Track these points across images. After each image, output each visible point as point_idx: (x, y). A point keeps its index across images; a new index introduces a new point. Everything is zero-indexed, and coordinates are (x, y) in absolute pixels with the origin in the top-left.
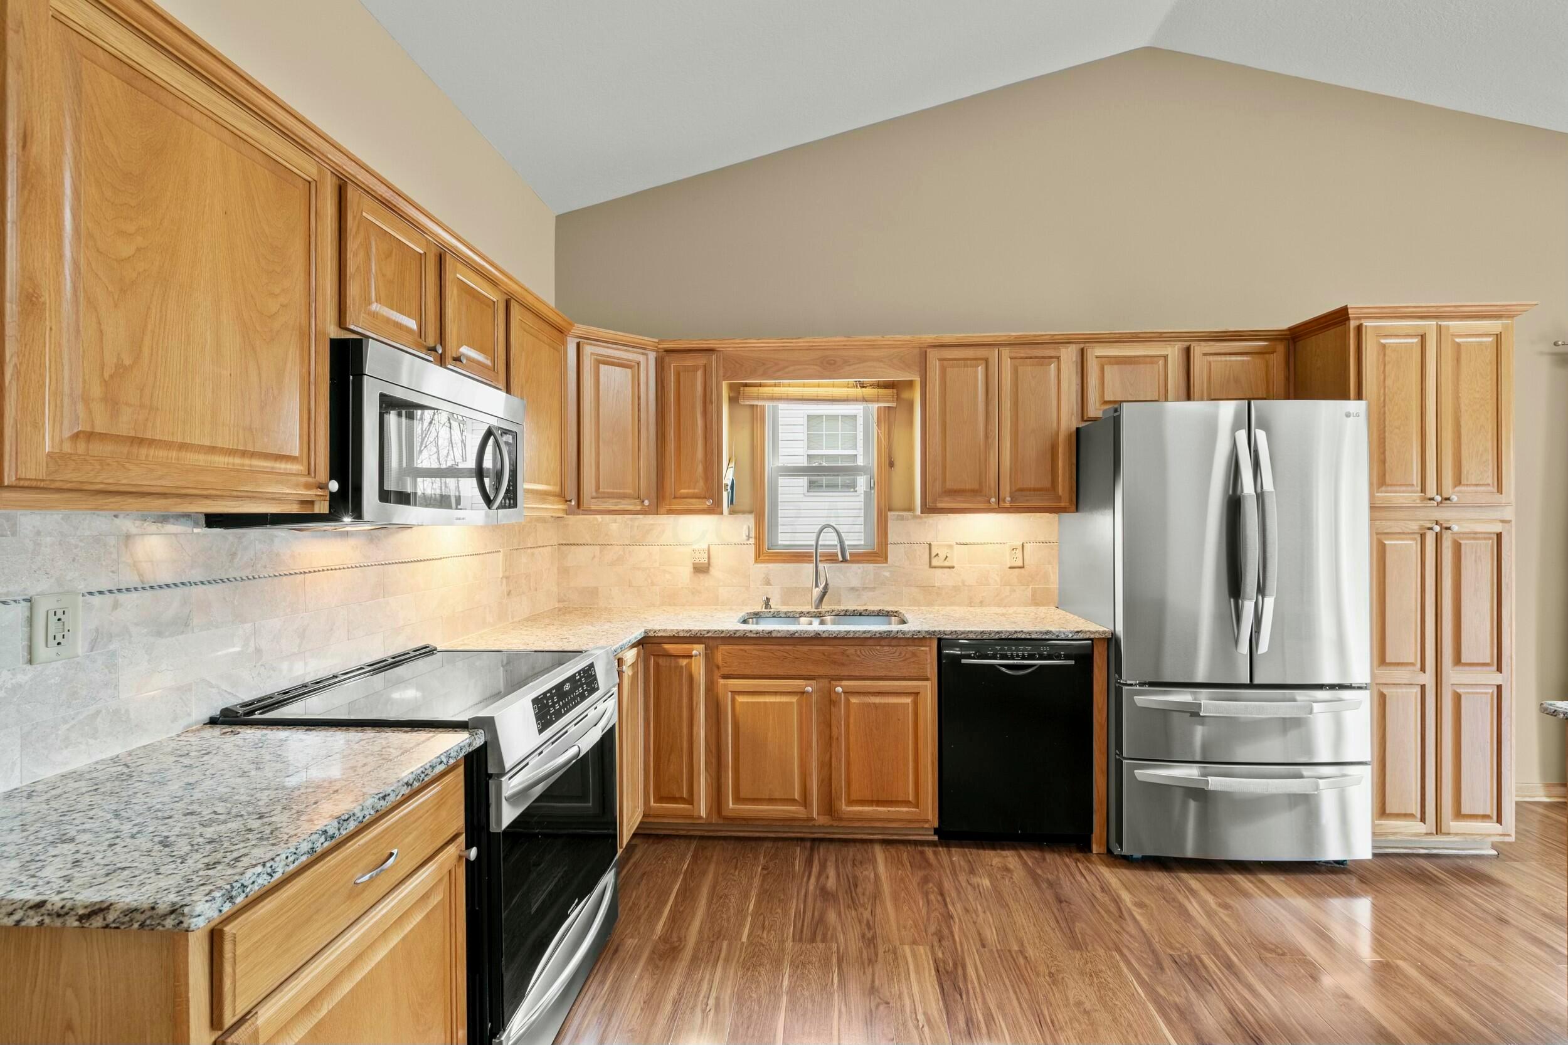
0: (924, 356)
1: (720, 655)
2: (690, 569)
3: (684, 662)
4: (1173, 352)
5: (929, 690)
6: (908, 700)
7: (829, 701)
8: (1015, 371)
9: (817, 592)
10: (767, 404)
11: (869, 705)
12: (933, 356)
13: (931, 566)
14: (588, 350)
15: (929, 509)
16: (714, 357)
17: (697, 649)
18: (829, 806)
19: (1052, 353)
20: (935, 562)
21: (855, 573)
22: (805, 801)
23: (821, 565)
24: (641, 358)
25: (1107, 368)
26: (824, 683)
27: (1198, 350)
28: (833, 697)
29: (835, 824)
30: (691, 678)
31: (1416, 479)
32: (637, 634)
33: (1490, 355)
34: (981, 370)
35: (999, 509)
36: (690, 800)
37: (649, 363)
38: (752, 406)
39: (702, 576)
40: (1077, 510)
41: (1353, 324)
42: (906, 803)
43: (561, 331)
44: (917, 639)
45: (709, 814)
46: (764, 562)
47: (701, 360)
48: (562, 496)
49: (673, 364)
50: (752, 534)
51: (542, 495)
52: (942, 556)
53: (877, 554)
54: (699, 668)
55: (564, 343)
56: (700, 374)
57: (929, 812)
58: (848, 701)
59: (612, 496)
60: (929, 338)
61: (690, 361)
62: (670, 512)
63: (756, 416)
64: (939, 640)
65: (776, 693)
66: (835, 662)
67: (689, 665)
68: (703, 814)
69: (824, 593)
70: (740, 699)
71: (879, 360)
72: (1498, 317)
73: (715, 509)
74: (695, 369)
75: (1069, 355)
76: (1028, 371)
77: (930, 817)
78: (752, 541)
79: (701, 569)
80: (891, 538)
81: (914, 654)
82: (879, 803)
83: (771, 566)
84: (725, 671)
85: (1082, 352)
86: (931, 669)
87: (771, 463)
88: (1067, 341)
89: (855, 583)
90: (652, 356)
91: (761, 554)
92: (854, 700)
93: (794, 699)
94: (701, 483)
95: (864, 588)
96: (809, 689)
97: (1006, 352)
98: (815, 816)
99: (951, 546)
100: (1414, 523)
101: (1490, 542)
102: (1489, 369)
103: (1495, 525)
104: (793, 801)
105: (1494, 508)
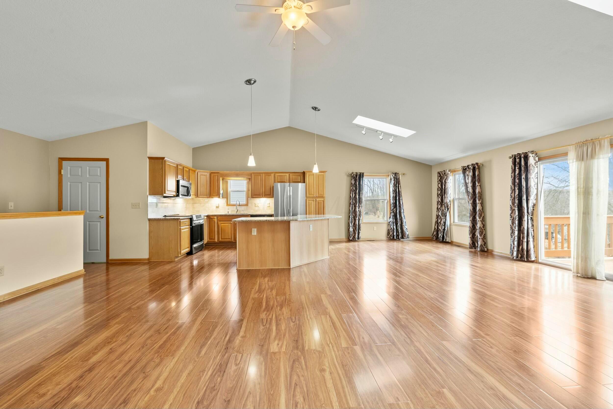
1: (219, 217)
2: (215, 207)
3: (213, 219)
8: (265, 177)
9: (236, 210)
10: (229, 181)
12: (252, 174)
14: (199, 173)
15: (252, 197)
16: (219, 174)
17: (215, 217)
19: (270, 174)
20: (256, 206)
21: (243, 208)
23: (237, 206)
24: (207, 174)
27: (291, 174)
30: (214, 221)
31: (313, 194)
32: (207, 215)
33: (322, 177)
34: (260, 177)
36: (214, 239)
37: (208, 175)
41: (306, 173)
43: (195, 171)
45: (217, 241)
47: (217, 174)
48: (195, 195)
49: (212, 175)
50: (226, 202)
51: (193, 195)
53: (247, 205)
54: (216, 220)
55: (195, 173)
56: (217, 176)
59: (203, 195)
60: (252, 172)
61: (215, 174)
62: (212, 198)
63: (227, 182)
65: (227, 223)
67: (214, 220)
68: (216, 241)
69: (237, 211)
70: (222, 224)
71: (245, 175)
72: (323, 173)
73: (219, 197)
74: (216, 176)
75: (272, 175)
76: (267, 177)
79: (217, 207)
80: (249, 202)
83: (229, 207)
84: (220, 220)
85: (275, 174)
87: (229, 190)
88: (272, 173)
89: (243, 209)
90: (209, 173)
91: (227, 205)
93: (230, 224)
94: (217, 193)
95: (245, 210)
96: (232, 222)
97: (263, 174)
98: (233, 240)
99: (258, 203)
100: (312, 199)
101: (322, 202)
102: (322, 179)
103: (323, 200)
104: (230, 239)
105: (323, 197)
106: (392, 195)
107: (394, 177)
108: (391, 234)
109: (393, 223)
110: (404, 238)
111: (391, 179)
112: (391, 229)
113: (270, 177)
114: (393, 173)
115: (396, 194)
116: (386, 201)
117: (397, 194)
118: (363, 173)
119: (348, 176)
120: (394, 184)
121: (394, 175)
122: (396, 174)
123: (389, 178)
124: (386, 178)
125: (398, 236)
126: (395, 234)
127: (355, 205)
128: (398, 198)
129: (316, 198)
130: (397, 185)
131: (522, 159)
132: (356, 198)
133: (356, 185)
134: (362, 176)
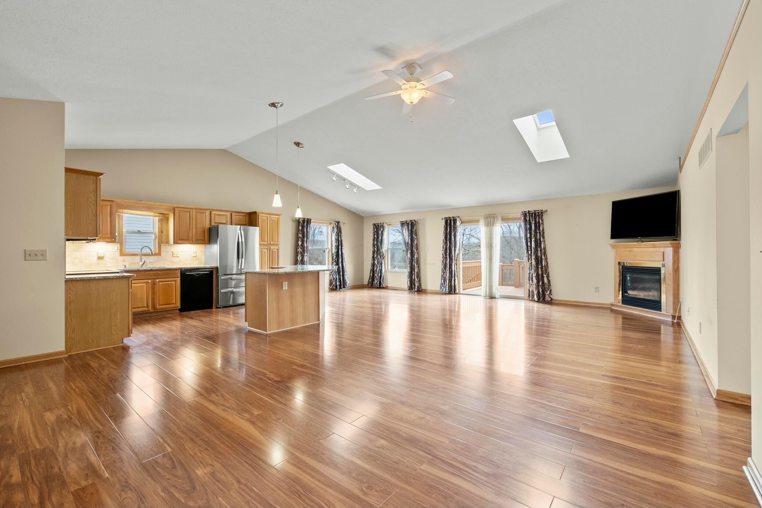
0: (174, 209)
2: (97, 258)
4: (229, 214)
5: (179, 280)
6: (174, 282)
7: (154, 284)
8: (196, 215)
9: (141, 263)
10: (123, 215)
11: (164, 284)
12: (177, 209)
13: (173, 257)
15: (175, 242)
16: (114, 203)
18: (154, 307)
19: (204, 212)
21: (153, 259)
22: (148, 306)
23: (142, 257)
25: (216, 216)
26: (153, 280)
27: (233, 214)
28: (155, 283)
29: (155, 311)
31: (266, 240)
33: (277, 221)
34: (188, 213)
35: (192, 243)
38: (119, 215)
39: (101, 260)
40: (209, 244)
41: (257, 214)
42: (173, 304)
44: (176, 269)
46: (122, 256)
47: (110, 203)
50: (119, 248)
52: (176, 254)
53: (159, 254)
56: (109, 207)
57: (179, 305)
58: (159, 283)
60: (175, 205)
61: (105, 203)
63: (120, 217)
64: (181, 269)
65: (140, 283)
66: (156, 275)
71: (162, 209)
72: (278, 216)
73: (114, 241)
74: (107, 205)
75: (208, 212)
76: (199, 215)
77: (179, 306)
78: (119, 250)
79: (100, 258)
80: (162, 250)
81: (175, 273)
82: (166, 305)
83: (125, 257)
85: (211, 212)
86: (179, 275)
87: (124, 230)
88: (207, 210)
89: (151, 261)
91: (122, 254)
92: (160, 283)
93: (145, 284)
94: (110, 235)
95: (154, 262)
96: (150, 281)
97: (194, 211)
98: (150, 309)
99: (178, 252)
100: (266, 247)
101: (277, 250)
102: (277, 223)
103: (277, 248)
104: (144, 307)
105: (277, 245)
106: (334, 244)
107: (336, 226)
108: (333, 284)
109: (336, 272)
110: (346, 287)
111: (333, 228)
112: (334, 278)
113: (204, 215)
114: (336, 221)
115: (338, 242)
116: (328, 250)
117: (340, 243)
118: (310, 219)
119: (293, 221)
120: (337, 232)
121: (337, 224)
122: (338, 222)
123: (332, 227)
124: (327, 226)
125: (340, 286)
126: (338, 283)
127: (302, 254)
128: (340, 248)
129: (270, 246)
130: (340, 234)
131: (452, 221)
132: (304, 246)
133: (304, 232)
134: (309, 222)
